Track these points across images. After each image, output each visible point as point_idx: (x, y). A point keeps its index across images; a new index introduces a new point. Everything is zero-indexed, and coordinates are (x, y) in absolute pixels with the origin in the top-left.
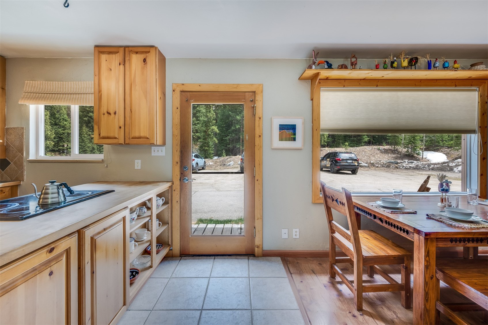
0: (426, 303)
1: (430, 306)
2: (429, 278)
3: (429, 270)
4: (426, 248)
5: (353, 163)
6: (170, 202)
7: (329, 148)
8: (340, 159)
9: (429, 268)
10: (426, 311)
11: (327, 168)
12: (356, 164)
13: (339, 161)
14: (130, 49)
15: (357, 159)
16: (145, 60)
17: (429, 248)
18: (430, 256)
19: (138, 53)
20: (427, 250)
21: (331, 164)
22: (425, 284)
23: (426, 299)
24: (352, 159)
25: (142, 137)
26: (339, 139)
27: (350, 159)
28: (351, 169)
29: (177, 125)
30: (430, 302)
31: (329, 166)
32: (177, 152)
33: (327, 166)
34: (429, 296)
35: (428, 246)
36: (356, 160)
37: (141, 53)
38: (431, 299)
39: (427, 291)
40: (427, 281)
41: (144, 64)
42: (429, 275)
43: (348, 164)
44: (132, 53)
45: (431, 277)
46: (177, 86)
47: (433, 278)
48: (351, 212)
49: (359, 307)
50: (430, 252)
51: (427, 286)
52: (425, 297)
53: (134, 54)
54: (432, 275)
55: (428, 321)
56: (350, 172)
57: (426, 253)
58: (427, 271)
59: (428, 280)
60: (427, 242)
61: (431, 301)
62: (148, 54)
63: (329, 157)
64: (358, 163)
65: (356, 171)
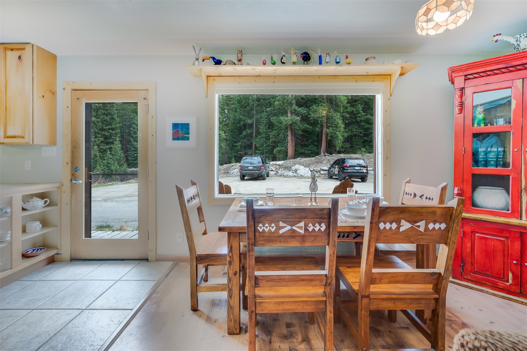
0: (229, 299)
1: (234, 303)
2: (232, 274)
3: (232, 266)
4: (229, 243)
5: (361, 170)
6: (59, 204)
7: (345, 154)
8: (347, 166)
9: (232, 264)
10: (229, 308)
11: (336, 175)
12: (365, 171)
13: (346, 168)
14: (5, 46)
15: (366, 166)
16: (20, 57)
17: (232, 244)
18: (233, 252)
19: (14, 50)
20: (230, 246)
21: (339, 171)
22: (229, 281)
23: (230, 296)
24: (360, 166)
25: (17, 136)
26: (357, 145)
27: (358, 165)
28: (360, 176)
29: (67, 124)
30: (234, 299)
31: (337, 173)
32: (67, 152)
33: (336, 173)
34: (233, 293)
35: (231, 241)
36: (364, 167)
37: (16, 50)
38: (234, 296)
39: (230, 288)
40: (230, 277)
41: (19, 61)
42: (233, 270)
43: (356, 171)
44: (7, 50)
45: (235, 273)
46: (68, 84)
47: (236, 274)
48: (183, 210)
49: (193, 307)
50: (233, 248)
51: (230, 282)
52: (229, 294)
53: (9, 51)
54: (235, 271)
55: (232, 318)
56: (360, 180)
57: (229, 249)
58: (230, 267)
59: (232, 276)
60: (230, 237)
61: (234, 297)
62: (23, 51)
63: (338, 164)
64: (367, 170)
65: (365, 179)
